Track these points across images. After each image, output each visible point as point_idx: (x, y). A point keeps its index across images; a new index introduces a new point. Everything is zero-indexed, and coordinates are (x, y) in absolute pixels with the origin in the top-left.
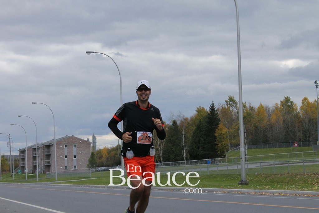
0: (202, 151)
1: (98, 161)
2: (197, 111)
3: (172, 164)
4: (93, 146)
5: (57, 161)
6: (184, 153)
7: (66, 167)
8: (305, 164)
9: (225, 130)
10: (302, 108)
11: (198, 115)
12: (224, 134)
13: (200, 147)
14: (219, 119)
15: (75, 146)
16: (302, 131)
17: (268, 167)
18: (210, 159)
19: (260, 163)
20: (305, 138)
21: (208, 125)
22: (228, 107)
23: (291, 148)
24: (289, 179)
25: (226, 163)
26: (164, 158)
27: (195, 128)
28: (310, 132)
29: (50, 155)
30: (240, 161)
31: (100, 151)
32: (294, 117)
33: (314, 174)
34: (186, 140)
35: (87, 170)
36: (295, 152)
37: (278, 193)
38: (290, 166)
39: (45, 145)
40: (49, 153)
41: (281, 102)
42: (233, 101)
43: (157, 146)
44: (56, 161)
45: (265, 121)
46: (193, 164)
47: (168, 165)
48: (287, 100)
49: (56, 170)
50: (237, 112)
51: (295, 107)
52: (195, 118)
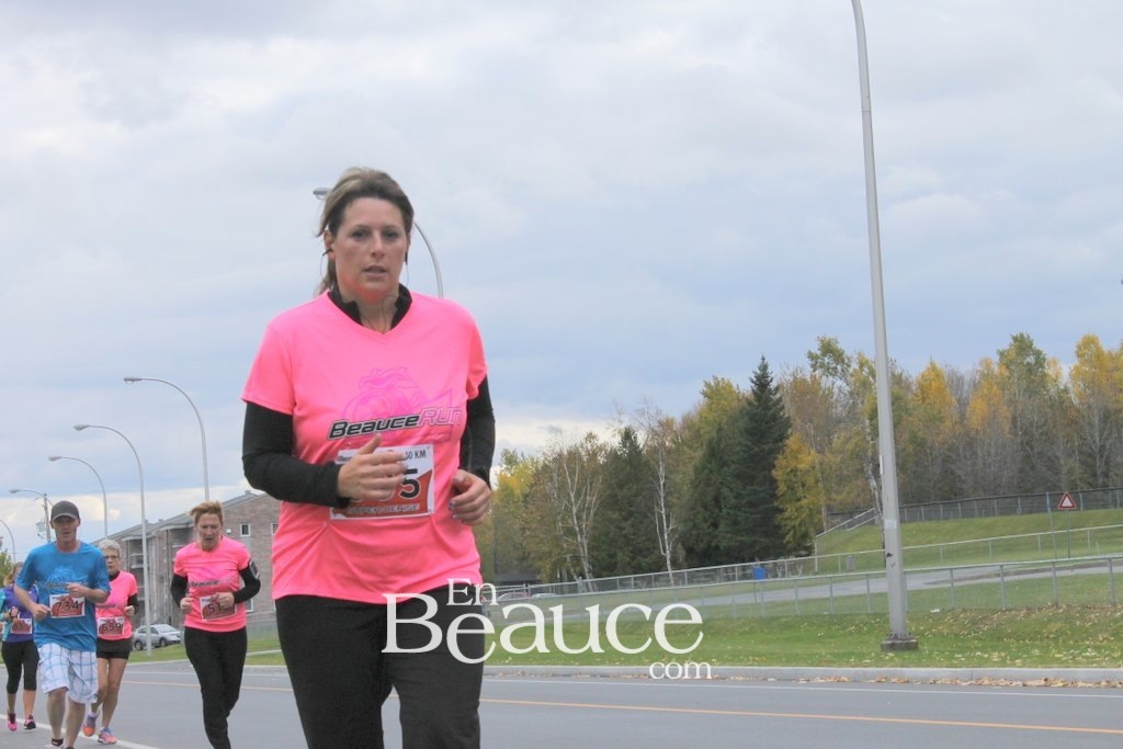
0: (727, 532)
2: (705, 394)
3: (623, 584)
6: (663, 542)
9: (808, 459)
10: (1076, 374)
11: (709, 406)
12: (805, 472)
13: (722, 521)
14: (788, 418)
16: (1081, 453)
18: (759, 563)
20: (1091, 480)
21: (750, 443)
22: (814, 378)
23: (1050, 514)
25: (816, 574)
26: (594, 562)
27: (699, 454)
28: (1108, 457)
32: (1051, 407)
34: (670, 498)
36: (1063, 529)
39: (172, 527)
41: (1002, 354)
42: (834, 355)
43: (570, 521)
45: (948, 423)
46: (698, 582)
47: (611, 586)
48: (1022, 345)
50: (851, 393)
51: (1050, 371)
52: (701, 417)
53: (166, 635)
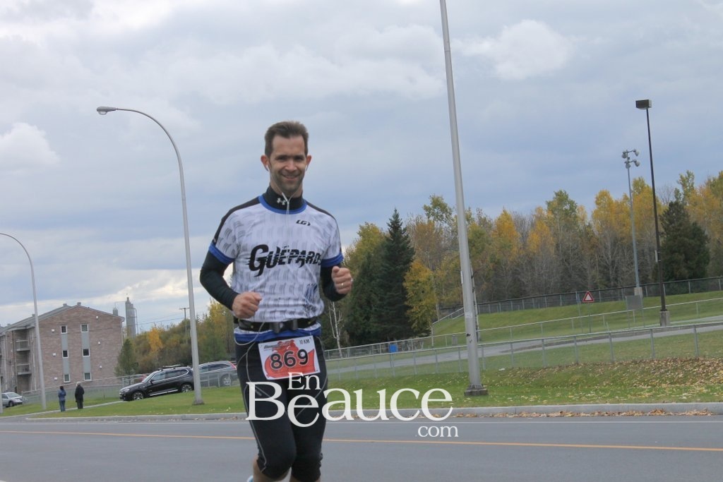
0: (375, 322)
1: (140, 359)
2: (360, 234)
4: (128, 326)
5: (44, 364)
6: (335, 330)
7: (67, 376)
8: (613, 340)
9: (426, 274)
10: (596, 215)
11: (363, 242)
12: (425, 283)
13: (372, 316)
14: (413, 248)
15: (85, 327)
16: (599, 265)
17: (528, 353)
18: (396, 341)
19: (511, 343)
20: (606, 283)
21: (387, 265)
22: (429, 221)
23: (579, 306)
24: (578, 377)
25: (433, 347)
27: (357, 272)
29: (29, 351)
30: (464, 342)
31: (144, 337)
32: (580, 237)
33: (636, 363)
35: (116, 381)
36: (586, 315)
37: (558, 412)
38: (578, 347)
39: (16, 329)
40: (26, 346)
41: (549, 204)
42: (441, 207)
44: (41, 364)
45: (515, 249)
46: (358, 355)
48: (562, 198)
49: (43, 385)
50: (452, 231)
51: (579, 215)
52: (358, 249)
53: (12, 399)
